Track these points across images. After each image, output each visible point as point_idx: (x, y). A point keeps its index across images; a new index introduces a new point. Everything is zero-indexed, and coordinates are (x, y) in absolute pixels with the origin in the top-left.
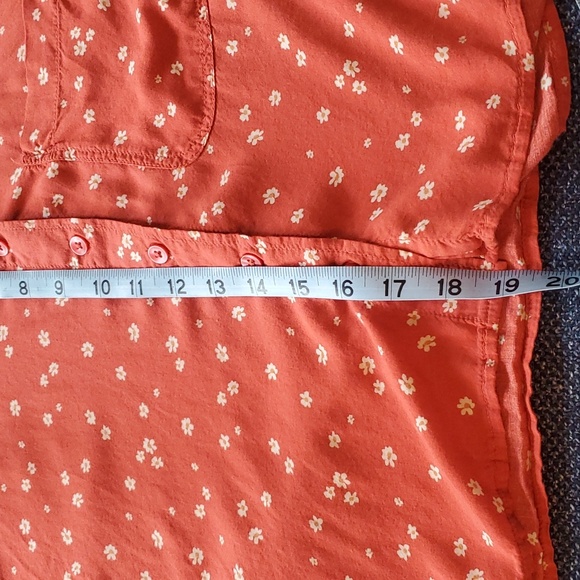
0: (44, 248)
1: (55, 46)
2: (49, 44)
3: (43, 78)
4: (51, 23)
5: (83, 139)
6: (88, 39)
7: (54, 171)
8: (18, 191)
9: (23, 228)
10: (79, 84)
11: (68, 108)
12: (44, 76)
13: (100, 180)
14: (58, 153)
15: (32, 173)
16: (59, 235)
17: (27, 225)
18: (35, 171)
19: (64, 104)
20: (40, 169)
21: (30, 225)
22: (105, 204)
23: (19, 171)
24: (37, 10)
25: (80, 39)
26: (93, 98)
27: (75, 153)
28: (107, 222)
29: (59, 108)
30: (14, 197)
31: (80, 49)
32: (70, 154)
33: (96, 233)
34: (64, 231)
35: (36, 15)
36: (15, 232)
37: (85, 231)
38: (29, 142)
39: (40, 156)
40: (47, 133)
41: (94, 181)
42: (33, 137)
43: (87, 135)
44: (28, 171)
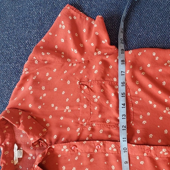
0: (88, 148)
1: (88, 99)
2: (86, 98)
3: (85, 107)
4: (87, 94)
5: (98, 121)
6: (98, 98)
7: (90, 129)
8: (79, 134)
9: (82, 143)
10: (96, 108)
11: (93, 114)
12: (85, 106)
13: (103, 131)
14: (91, 124)
15: (83, 129)
16: (93, 145)
17: (84, 142)
18: (84, 128)
19: (92, 113)
20: (85, 128)
21: (85, 142)
22: (105, 137)
23: (79, 129)
24: (83, 91)
25: (96, 98)
26: (100, 112)
27: (96, 124)
28: (107, 141)
29: (90, 114)
30: (78, 135)
31: (96, 100)
32: (94, 125)
33: (103, 144)
34: (94, 144)
35: (83, 92)
36: (80, 144)
37: (100, 144)
38: (82, 122)
39: (85, 125)
40: (87, 120)
41: (101, 131)
42: (83, 121)
43: (99, 121)
44: (82, 129)
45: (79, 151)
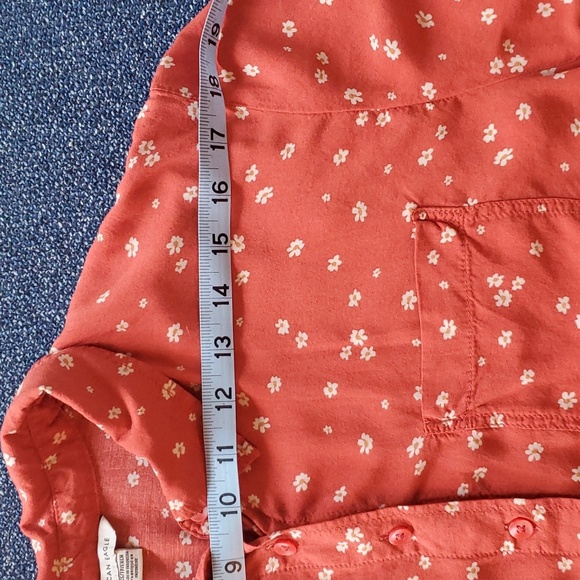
0: (470, 533)
1: (463, 294)
2: (454, 292)
3: (448, 331)
4: (455, 266)
5: (517, 403)
6: (514, 288)
7: (476, 441)
8: (420, 466)
9: (442, 512)
10: (505, 339)
11: (488, 366)
12: (449, 329)
13: (541, 450)
14: (480, 419)
15: (439, 442)
16: (496, 519)
17: (447, 508)
18: (443, 440)
19: (482, 362)
20: (451, 439)
21: (453, 507)
22: (556, 479)
23: (419, 442)
24: (433, 252)
25: (503, 287)
26: (528, 357)
27: (504, 419)
28: (566, 501)
29: (477, 366)
30: (417, 473)
31: (504, 299)
32: (497, 420)
33: (548, 515)
34: (501, 514)
35: (433, 258)
36: (431, 519)
37: (534, 512)
38: (437, 409)
39: (450, 423)
40: (459, 397)
41: (534, 452)
42: (442, 401)
43: (521, 398)
44: (434, 442)
45: (425, 549)
